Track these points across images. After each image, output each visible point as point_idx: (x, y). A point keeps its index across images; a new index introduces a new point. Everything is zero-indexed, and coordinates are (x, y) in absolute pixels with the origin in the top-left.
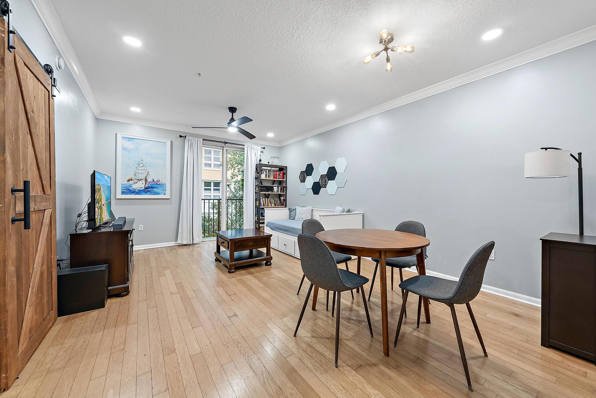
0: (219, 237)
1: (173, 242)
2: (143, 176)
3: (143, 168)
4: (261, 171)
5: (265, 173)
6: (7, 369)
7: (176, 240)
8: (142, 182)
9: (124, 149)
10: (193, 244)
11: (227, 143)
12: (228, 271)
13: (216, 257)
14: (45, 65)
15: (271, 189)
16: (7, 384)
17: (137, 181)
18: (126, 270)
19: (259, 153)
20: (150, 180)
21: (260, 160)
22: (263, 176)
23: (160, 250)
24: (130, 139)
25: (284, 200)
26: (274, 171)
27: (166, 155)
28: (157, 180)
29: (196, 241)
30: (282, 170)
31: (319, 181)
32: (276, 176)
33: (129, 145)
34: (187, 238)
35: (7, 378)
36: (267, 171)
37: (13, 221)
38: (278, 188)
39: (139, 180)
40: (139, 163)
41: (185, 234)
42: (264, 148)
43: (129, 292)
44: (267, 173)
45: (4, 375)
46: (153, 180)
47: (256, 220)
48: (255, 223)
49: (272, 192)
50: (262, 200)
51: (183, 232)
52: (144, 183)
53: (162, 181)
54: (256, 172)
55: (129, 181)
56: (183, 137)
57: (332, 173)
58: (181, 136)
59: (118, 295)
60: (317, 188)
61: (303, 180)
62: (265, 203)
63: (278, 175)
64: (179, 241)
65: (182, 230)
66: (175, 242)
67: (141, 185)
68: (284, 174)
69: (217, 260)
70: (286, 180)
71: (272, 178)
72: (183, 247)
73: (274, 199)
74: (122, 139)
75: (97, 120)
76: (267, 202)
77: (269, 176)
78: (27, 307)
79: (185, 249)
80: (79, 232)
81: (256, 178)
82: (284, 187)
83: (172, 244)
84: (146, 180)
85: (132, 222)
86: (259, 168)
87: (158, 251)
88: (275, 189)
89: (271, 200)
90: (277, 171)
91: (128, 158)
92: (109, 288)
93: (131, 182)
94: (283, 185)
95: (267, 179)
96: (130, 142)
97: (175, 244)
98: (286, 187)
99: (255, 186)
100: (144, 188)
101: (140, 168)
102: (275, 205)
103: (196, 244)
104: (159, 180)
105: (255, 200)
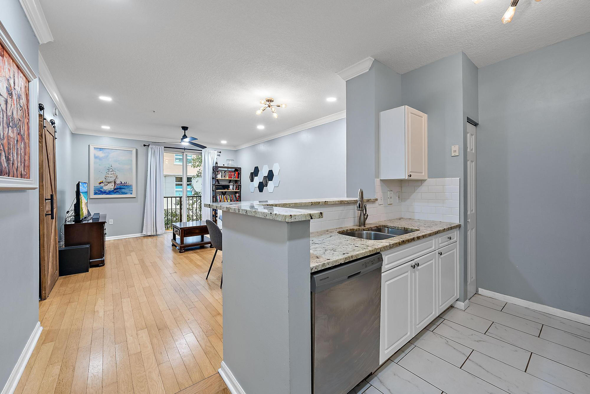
0: (174, 227)
1: (139, 233)
2: (112, 179)
3: (112, 173)
4: (218, 172)
5: (221, 173)
6: (45, 289)
7: (142, 232)
8: (112, 184)
9: (96, 157)
10: (157, 235)
11: (186, 149)
12: (179, 252)
13: (173, 244)
14: (50, 120)
15: (227, 187)
16: (45, 296)
17: (107, 183)
18: (102, 249)
19: (216, 156)
20: (118, 182)
21: (216, 163)
22: (219, 177)
23: (127, 240)
24: (101, 149)
25: (239, 196)
26: (230, 172)
27: (132, 161)
28: (125, 183)
29: (158, 233)
30: (237, 170)
31: (263, 181)
32: (231, 176)
33: (100, 154)
34: (151, 230)
35: (45, 293)
36: (223, 172)
37: (46, 215)
38: (233, 186)
39: (109, 183)
40: (109, 169)
41: (149, 226)
42: (220, 152)
43: (104, 264)
44: (223, 173)
45: (44, 292)
46: (121, 183)
47: (214, 214)
48: (213, 216)
49: (228, 190)
50: (218, 197)
51: (147, 225)
52: (113, 184)
53: (129, 182)
54: (213, 173)
55: (100, 183)
56: (146, 145)
57: (270, 176)
58: (144, 145)
59: (97, 265)
60: (261, 187)
61: (252, 180)
62: (222, 199)
63: (233, 175)
64: (144, 233)
65: (147, 224)
66: (140, 234)
67: (111, 187)
68: (239, 174)
69: (173, 245)
70: (240, 179)
71: (227, 178)
72: (148, 237)
73: (230, 196)
74: (94, 149)
75: (73, 135)
76: (224, 199)
77: (224, 176)
78: (50, 262)
79: (150, 239)
80: (67, 223)
81: (213, 178)
82: (239, 186)
83: (139, 235)
84: (115, 183)
85: (105, 217)
86: (216, 169)
87: (127, 241)
88: (231, 187)
89: (227, 197)
90: (232, 172)
91: (100, 165)
92: (90, 261)
93: (102, 185)
94: (238, 184)
95: (223, 178)
96: (101, 152)
97: (141, 235)
98: (241, 185)
99: (213, 185)
100: (113, 189)
101: (110, 173)
102: (231, 201)
103: (159, 235)
104: (126, 182)
105: (213, 197)
